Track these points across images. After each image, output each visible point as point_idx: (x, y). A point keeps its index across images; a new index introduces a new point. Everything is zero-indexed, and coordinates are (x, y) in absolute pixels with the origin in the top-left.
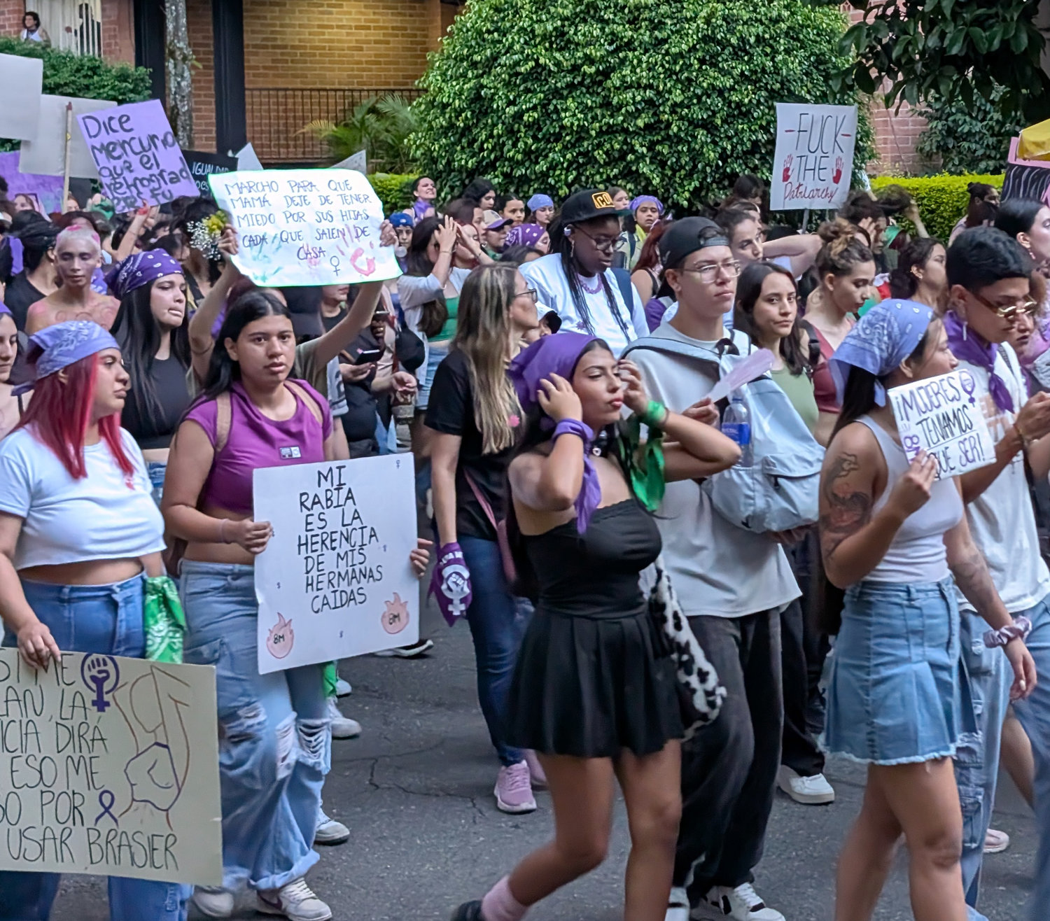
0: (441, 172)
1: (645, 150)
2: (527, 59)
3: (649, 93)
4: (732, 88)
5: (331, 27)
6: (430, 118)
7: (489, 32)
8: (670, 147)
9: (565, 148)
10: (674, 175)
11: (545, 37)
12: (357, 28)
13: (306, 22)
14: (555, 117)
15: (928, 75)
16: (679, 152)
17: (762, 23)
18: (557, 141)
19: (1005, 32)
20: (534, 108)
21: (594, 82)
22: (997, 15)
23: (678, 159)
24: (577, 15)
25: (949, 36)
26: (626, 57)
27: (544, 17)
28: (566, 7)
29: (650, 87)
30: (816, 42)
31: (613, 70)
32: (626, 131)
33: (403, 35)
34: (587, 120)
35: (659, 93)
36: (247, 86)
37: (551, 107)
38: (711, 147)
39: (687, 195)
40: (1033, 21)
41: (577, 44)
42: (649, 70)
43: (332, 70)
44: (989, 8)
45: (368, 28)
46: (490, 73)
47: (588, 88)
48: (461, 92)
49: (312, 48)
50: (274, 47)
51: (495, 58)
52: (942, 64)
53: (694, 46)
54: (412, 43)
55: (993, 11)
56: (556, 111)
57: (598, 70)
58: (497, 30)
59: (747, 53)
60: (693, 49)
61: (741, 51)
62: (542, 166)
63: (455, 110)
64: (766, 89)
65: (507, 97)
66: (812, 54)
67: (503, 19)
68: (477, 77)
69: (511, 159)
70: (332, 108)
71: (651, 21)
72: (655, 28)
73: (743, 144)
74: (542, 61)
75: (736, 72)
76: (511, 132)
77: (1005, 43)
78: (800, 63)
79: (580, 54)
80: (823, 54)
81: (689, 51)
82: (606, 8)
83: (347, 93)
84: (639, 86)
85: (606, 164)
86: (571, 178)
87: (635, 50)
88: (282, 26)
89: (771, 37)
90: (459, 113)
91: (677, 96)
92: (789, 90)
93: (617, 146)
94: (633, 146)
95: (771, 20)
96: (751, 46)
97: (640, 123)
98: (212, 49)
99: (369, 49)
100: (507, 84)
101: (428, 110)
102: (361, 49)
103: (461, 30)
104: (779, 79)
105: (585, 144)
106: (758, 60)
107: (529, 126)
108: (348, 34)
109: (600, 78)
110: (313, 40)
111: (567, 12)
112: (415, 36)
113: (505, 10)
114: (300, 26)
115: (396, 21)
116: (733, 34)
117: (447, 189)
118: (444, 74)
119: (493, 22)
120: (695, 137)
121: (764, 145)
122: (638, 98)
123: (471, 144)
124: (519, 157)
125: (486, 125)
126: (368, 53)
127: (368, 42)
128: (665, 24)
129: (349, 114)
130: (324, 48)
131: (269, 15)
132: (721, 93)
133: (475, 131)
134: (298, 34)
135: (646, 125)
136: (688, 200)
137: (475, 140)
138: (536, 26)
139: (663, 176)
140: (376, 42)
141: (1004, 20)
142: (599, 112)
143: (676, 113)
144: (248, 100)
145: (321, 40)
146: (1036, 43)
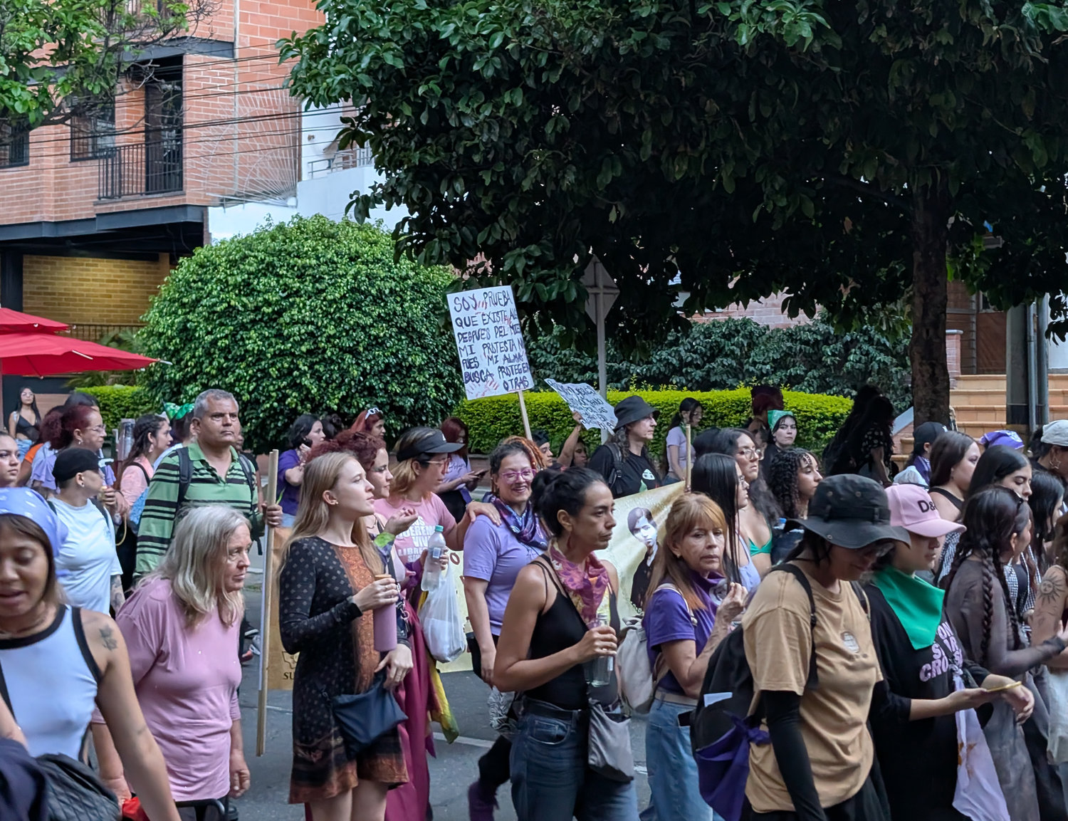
0: (156, 383)
1: (306, 368)
2: (222, 301)
3: (311, 328)
4: (371, 325)
5: (89, 280)
6: (149, 343)
7: (194, 282)
8: (325, 366)
9: (248, 366)
10: (327, 386)
11: (236, 286)
12: (108, 281)
13: (70, 276)
14: (241, 343)
16: (331, 370)
17: (394, 280)
18: (242, 360)
19: (561, 286)
20: (226, 337)
21: (271, 319)
22: (555, 275)
23: (331, 375)
24: (260, 271)
25: (521, 289)
26: (295, 302)
27: (235, 272)
28: (251, 265)
29: (312, 323)
30: (433, 294)
31: (285, 310)
32: (293, 354)
33: (142, 287)
34: (264, 346)
35: (318, 328)
37: (239, 337)
38: (355, 367)
39: (337, 401)
40: (581, 280)
41: (259, 292)
42: (312, 311)
43: (89, 311)
44: (550, 269)
45: (116, 281)
46: (194, 312)
47: (266, 323)
48: (173, 323)
49: (75, 295)
50: (46, 294)
51: (198, 301)
53: (345, 295)
54: (147, 293)
55: (553, 272)
56: (242, 339)
57: (274, 312)
58: (201, 280)
59: (383, 301)
60: (343, 297)
61: (379, 299)
62: (231, 379)
63: (168, 337)
64: (397, 327)
65: (206, 329)
66: (430, 303)
67: (205, 273)
68: (186, 314)
69: (208, 373)
71: (314, 276)
72: (316, 282)
73: (378, 365)
74: (233, 303)
75: (374, 314)
76: (208, 354)
77: (560, 295)
78: (422, 309)
79: (260, 299)
81: (341, 298)
82: (281, 266)
83: (99, 328)
84: (304, 323)
85: (278, 378)
86: (251, 388)
87: (301, 296)
88: (52, 278)
89: (401, 290)
90: (171, 339)
91: (331, 330)
92: (413, 328)
93: (286, 365)
94: (298, 365)
95: (401, 278)
96: (386, 296)
97: (304, 349)
99: (115, 297)
100: (207, 319)
101: (148, 337)
102: (110, 296)
103: (175, 280)
104: (406, 320)
105: (263, 363)
106: (390, 306)
107: (222, 350)
108: (101, 285)
109: (275, 316)
110: (75, 290)
111: (252, 269)
112: (150, 287)
113: (206, 267)
114: (66, 279)
115: (137, 277)
116: (373, 287)
117: (160, 395)
118: (161, 312)
119: (198, 274)
120: (343, 360)
121: (394, 367)
122: (303, 331)
123: (178, 362)
124: (214, 372)
125: (190, 348)
126: (115, 300)
127: (115, 291)
128: (324, 279)
130: (82, 295)
131: (42, 271)
132: (363, 328)
133: (182, 353)
134: (65, 284)
135: (308, 350)
136: (338, 405)
137: (182, 360)
138: (229, 278)
139: (319, 387)
140: (122, 292)
141: (560, 278)
142: (273, 340)
143: (330, 342)
145: (80, 290)
146: (583, 295)
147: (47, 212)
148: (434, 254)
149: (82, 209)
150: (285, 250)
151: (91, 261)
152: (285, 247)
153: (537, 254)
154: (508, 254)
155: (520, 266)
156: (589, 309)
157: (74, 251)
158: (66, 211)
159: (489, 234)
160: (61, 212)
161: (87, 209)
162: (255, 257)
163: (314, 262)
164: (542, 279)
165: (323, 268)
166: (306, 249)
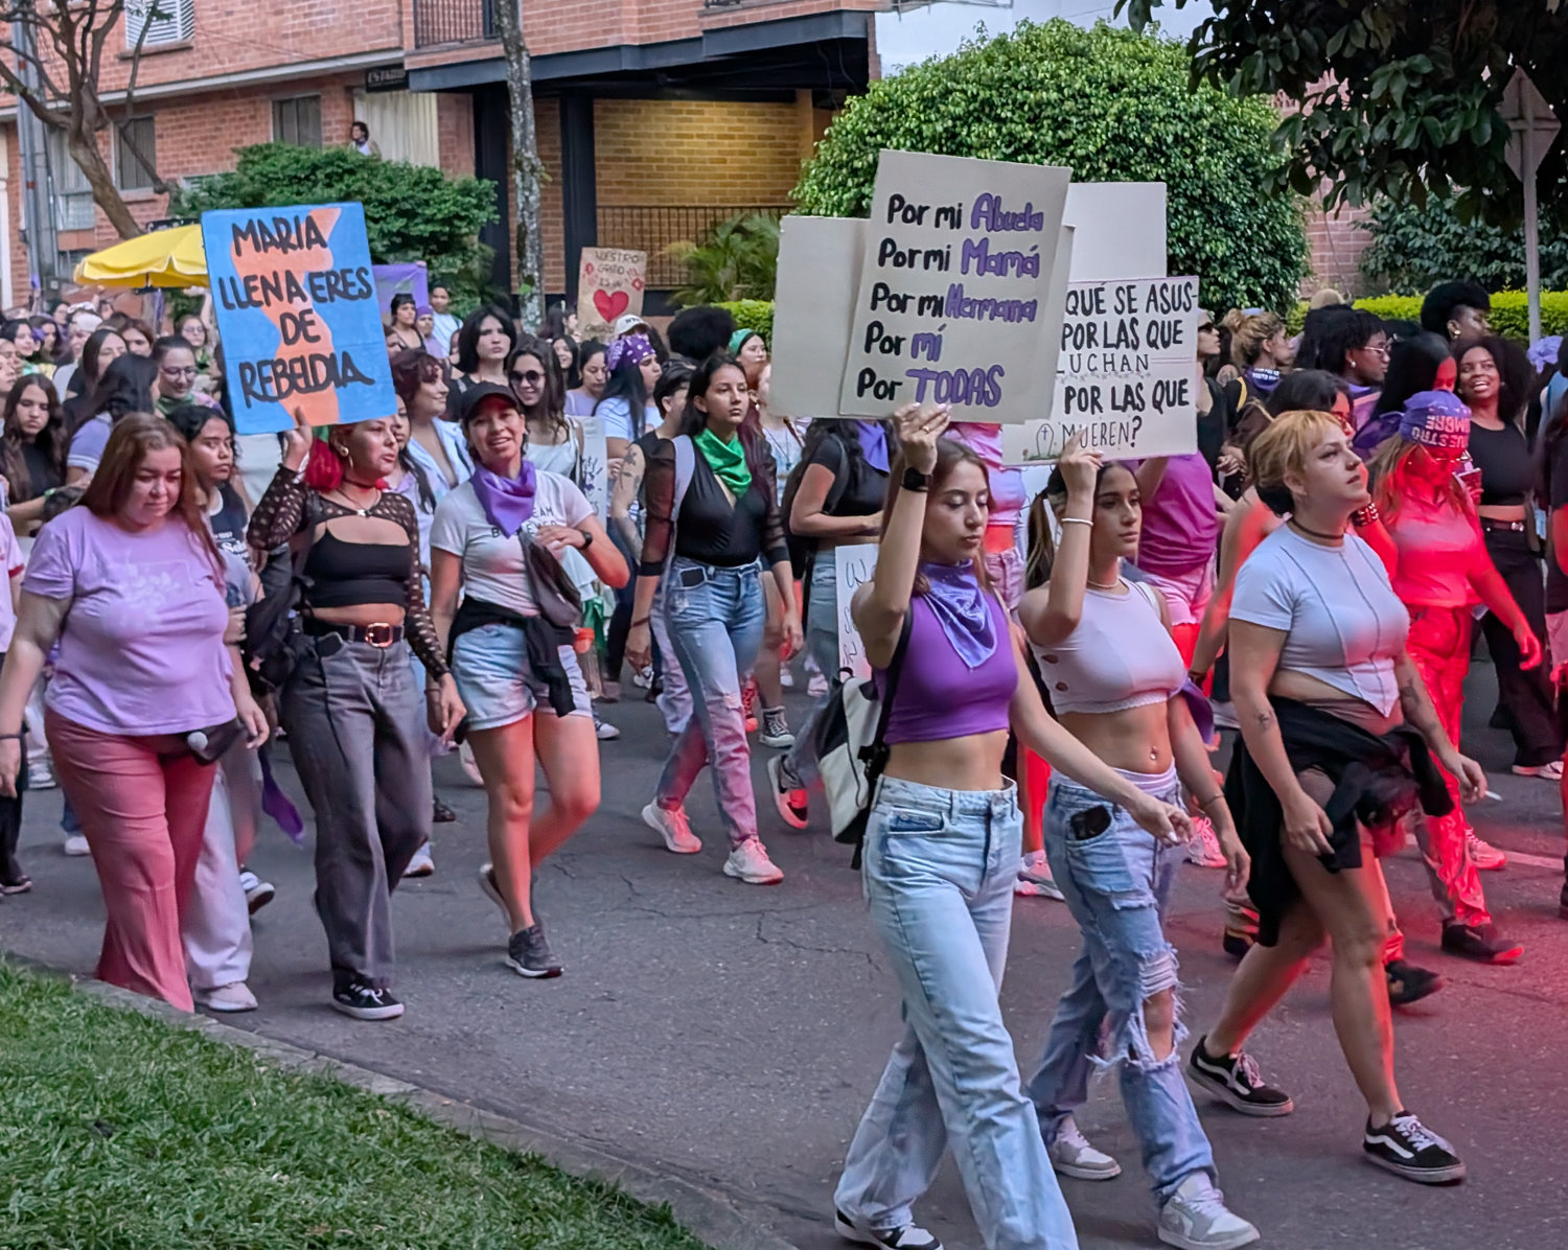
5: (691, 136)
7: (871, 134)
11: (934, 139)
12: (720, 137)
13: (663, 130)
15: (1373, 172)
17: (1181, 120)
19: (1466, 121)
22: (1455, 102)
24: (970, 113)
25: (1399, 127)
27: (933, 117)
28: (958, 105)
30: (1242, 141)
33: (771, 146)
36: (599, 203)
40: (1498, 109)
41: (970, 147)
43: (690, 185)
44: (1447, 94)
45: (732, 137)
48: (841, 199)
49: (669, 160)
50: (629, 160)
52: (1391, 159)
53: (1103, 147)
54: (781, 153)
55: (1453, 97)
58: (881, 132)
59: (1163, 154)
60: (1102, 151)
61: (1157, 152)
64: (1185, 196)
66: (1238, 155)
67: (887, 120)
70: (692, 228)
71: (1054, 119)
72: (1059, 128)
77: (1465, 134)
78: (1225, 165)
80: (1252, 156)
81: (1098, 152)
82: (1003, 105)
83: (709, 212)
87: (1035, 152)
88: (636, 135)
89: (1192, 136)
92: (1212, 197)
95: (1191, 116)
96: (1168, 147)
98: (559, 162)
99: (732, 161)
102: (724, 161)
103: (839, 133)
104: (1201, 184)
106: (1176, 162)
108: (710, 144)
110: (671, 152)
111: (959, 111)
112: (784, 146)
113: (888, 110)
114: (658, 135)
115: (764, 129)
116: (1148, 133)
119: (875, 123)
121: (1183, 261)
126: (732, 166)
127: (732, 153)
128: (1070, 122)
129: (710, 235)
130: (683, 160)
131: (622, 123)
134: (655, 144)
138: (924, 127)
140: (743, 153)
141: (1464, 108)
144: (600, 219)
145: (680, 152)
146: (1501, 134)
147: (629, 29)
148: (1255, 76)
149: (682, 24)
150: (1009, 79)
151: (693, 105)
152: (1009, 73)
153: (1427, 69)
154: (1378, 72)
155: (1398, 91)
156: (1511, 156)
157: (667, 90)
158: (657, 28)
159: (1346, 41)
160: (649, 29)
161: (688, 23)
162: (964, 92)
163: (1054, 96)
164: (1434, 110)
165: (1069, 105)
166: (1041, 75)
